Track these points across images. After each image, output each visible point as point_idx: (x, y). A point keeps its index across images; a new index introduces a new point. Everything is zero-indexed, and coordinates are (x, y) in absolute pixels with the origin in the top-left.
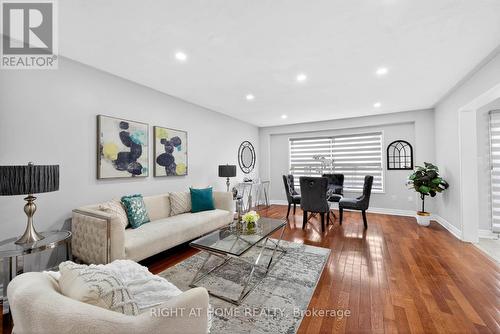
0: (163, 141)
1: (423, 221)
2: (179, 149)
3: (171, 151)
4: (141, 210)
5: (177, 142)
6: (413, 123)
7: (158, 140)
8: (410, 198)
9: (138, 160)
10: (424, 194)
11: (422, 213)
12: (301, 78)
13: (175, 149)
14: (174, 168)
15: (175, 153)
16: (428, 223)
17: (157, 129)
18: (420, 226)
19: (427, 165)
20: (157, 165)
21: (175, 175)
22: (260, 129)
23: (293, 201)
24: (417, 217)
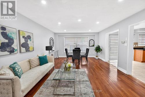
0: (23, 37)
1: (97, 58)
2: (30, 40)
3: (27, 41)
4: (20, 70)
5: (29, 37)
6: (95, 35)
7: (21, 37)
8: (93, 53)
9: (13, 46)
10: (97, 52)
11: (97, 56)
12: (80, 20)
13: (29, 40)
14: (29, 48)
15: (29, 42)
16: (98, 59)
17: (21, 32)
18: (96, 59)
19: (98, 45)
20: (22, 47)
21: (29, 51)
22: (55, 33)
23: (68, 56)
24: (96, 57)
